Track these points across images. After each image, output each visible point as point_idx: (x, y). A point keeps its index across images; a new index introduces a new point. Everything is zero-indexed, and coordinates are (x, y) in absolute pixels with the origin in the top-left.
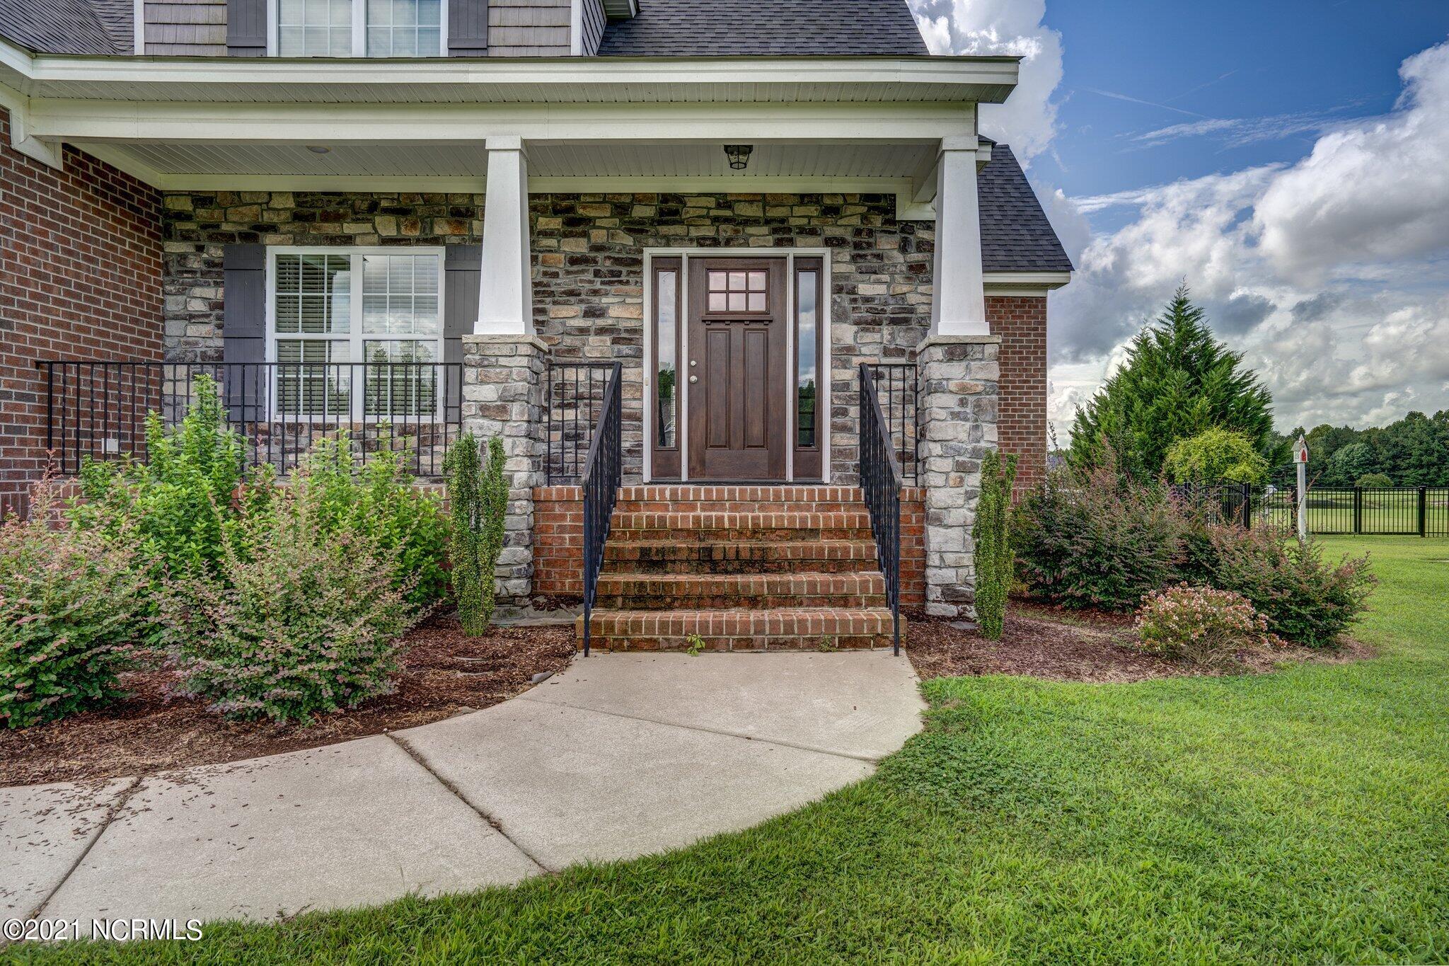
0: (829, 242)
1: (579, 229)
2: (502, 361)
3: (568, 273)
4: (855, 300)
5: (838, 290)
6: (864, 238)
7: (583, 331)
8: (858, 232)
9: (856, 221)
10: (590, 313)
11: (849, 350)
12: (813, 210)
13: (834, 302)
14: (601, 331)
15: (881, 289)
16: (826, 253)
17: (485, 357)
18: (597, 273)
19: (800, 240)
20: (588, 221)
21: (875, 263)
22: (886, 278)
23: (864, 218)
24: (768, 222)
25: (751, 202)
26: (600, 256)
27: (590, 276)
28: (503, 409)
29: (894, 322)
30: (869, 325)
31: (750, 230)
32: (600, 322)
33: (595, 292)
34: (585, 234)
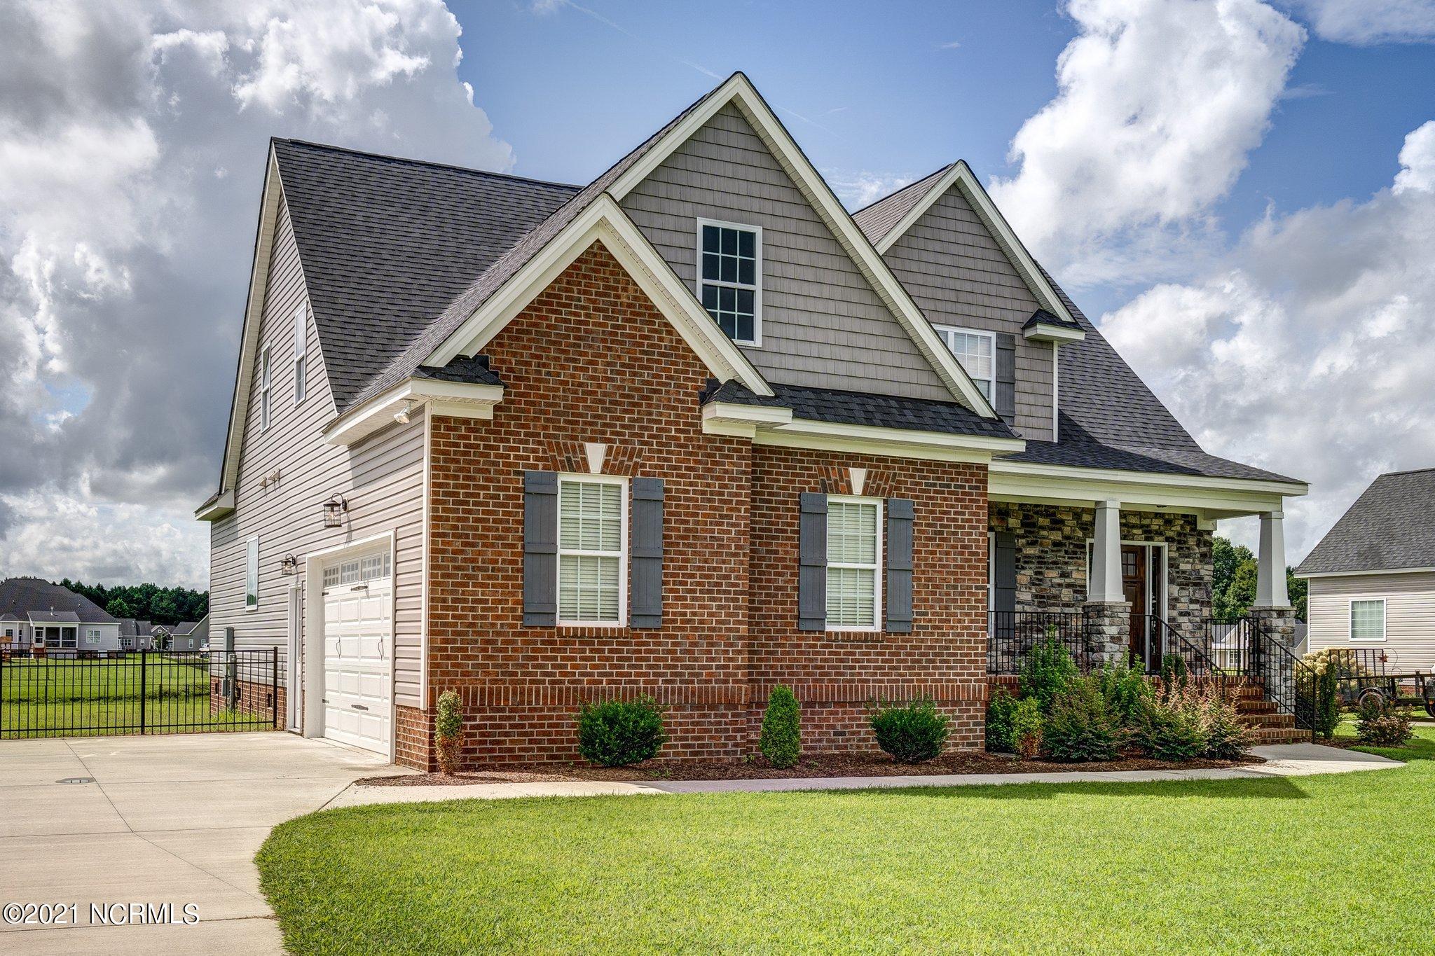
0: (1167, 539)
1: (1058, 526)
2: (1120, 615)
3: (1053, 551)
4: (1178, 572)
5: (1171, 566)
6: (1183, 538)
7: (1060, 585)
8: (1179, 534)
9: (1179, 528)
10: (1064, 575)
11: (1177, 600)
12: (1161, 522)
13: (1169, 573)
14: (1068, 586)
15: (1189, 567)
16: (1166, 544)
17: (1113, 613)
18: (1066, 552)
19: (1156, 539)
20: (1062, 522)
21: (1187, 552)
22: (1191, 560)
23: (1182, 527)
24: (1141, 527)
25: (1135, 515)
26: (1067, 542)
27: (1062, 554)
28: (1120, 639)
29: (1195, 584)
30: (1183, 586)
31: (1135, 531)
32: (1068, 580)
33: (1066, 563)
34: (1060, 529)
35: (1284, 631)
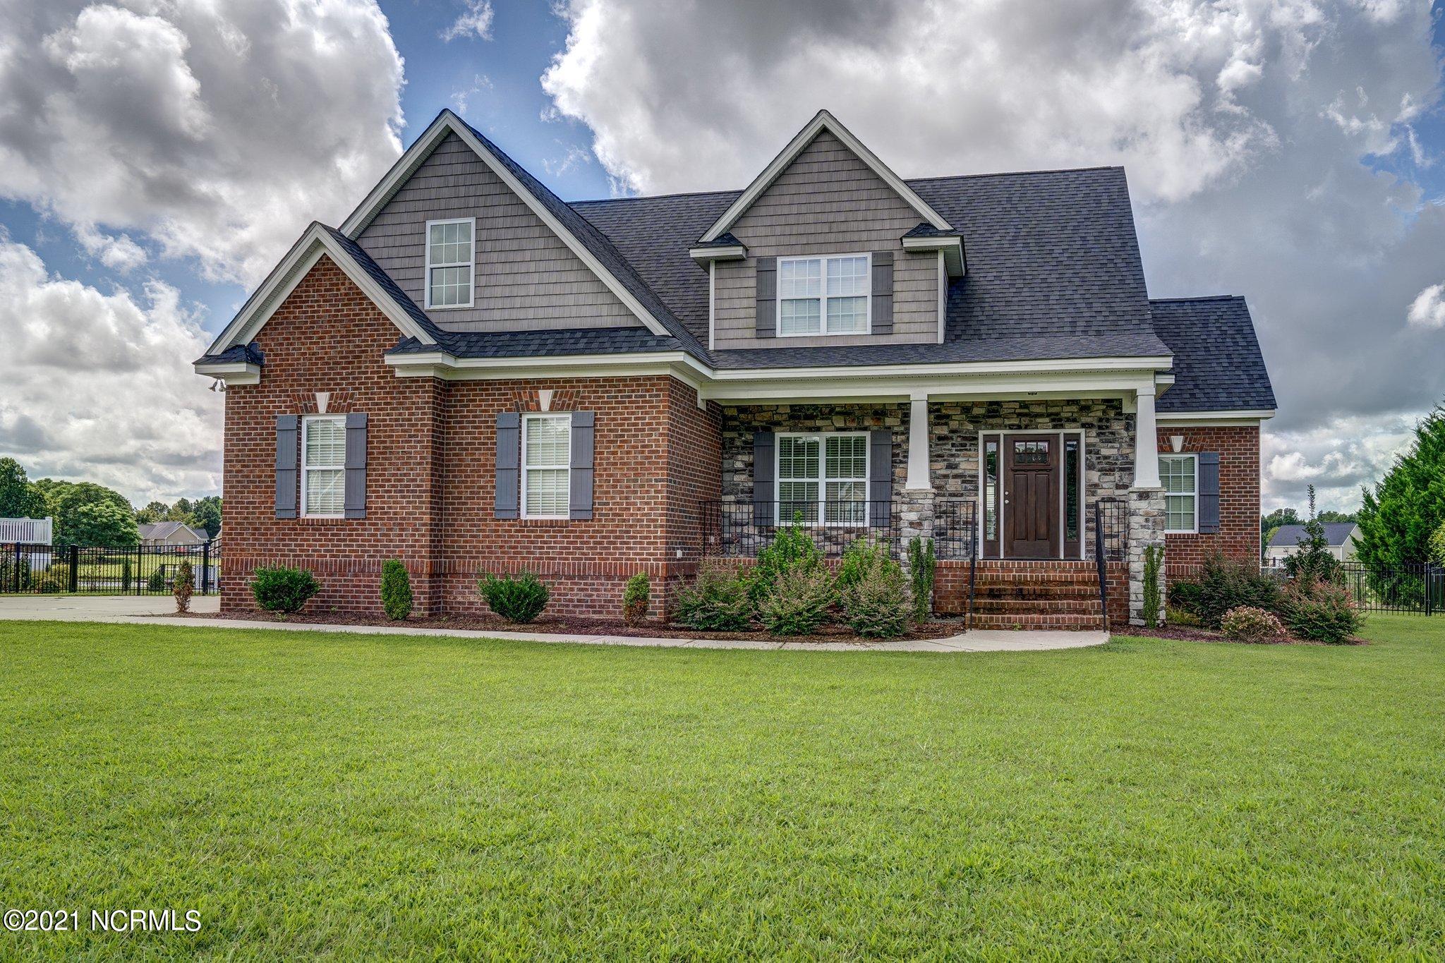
0: (1083, 426)
1: (943, 421)
2: (920, 501)
3: (937, 445)
4: (1099, 458)
5: (1088, 452)
6: (1104, 423)
7: (946, 476)
8: (1100, 420)
9: (1100, 414)
10: (950, 467)
11: (1096, 486)
12: (1075, 409)
13: (1087, 459)
14: (955, 477)
15: (1114, 452)
16: (1082, 431)
17: (911, 499)
18: (953, 445)
19: (1067, 425)
20: (948, 417)
21: (1111, 437)
22: (1117, 445)
23: (1104, 412)
24: (1049, 415)
25: (1039, 405)
26: (955, 436)
27: (950, 447)
28: (920, 524)
29: (1121, 470)
30: (1107, 471)
31: (1040, 420)
32: (955, 472)
33: (953, 455)
34: (946, 424)
35: (1147, 514)
